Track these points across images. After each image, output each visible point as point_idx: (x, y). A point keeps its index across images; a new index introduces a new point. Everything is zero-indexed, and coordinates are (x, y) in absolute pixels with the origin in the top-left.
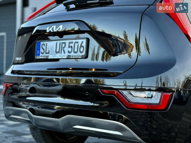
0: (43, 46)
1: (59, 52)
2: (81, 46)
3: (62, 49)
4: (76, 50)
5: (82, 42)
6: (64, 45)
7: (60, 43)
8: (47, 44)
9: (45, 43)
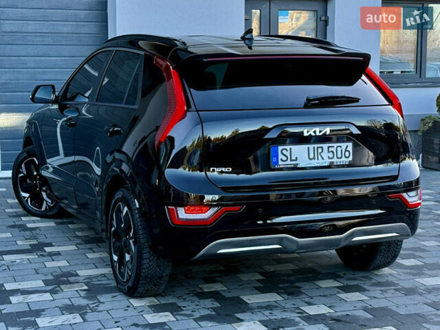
0: (284, 152)
1: (314, 158)
2: (346, 151)
3: (318, 155)
4: (339, 156)
5: (347, 146)
6: (320, 150)
7: (314, 148)
8: (290, 149)
9: (288, 147)
